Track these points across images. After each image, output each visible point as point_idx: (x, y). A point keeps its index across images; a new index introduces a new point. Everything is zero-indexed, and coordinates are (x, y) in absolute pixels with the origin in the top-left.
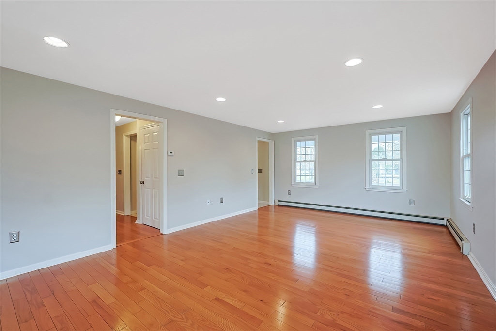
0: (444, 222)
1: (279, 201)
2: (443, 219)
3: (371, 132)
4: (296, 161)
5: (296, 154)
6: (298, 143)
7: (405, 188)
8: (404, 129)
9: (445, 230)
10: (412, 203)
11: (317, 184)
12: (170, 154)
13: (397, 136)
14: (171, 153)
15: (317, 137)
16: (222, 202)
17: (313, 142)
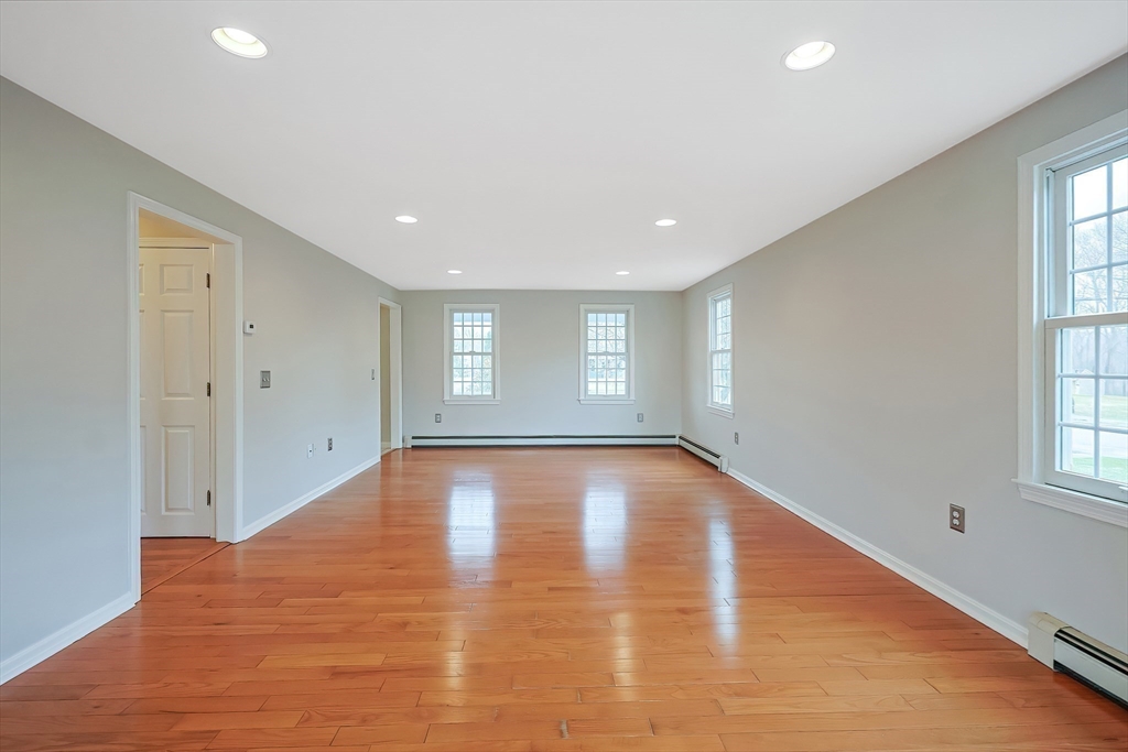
0: (676, 441)
1: (413, 438)
2: (674, 437)
3: (587, 306)
4: (452, 353)
5: (452, 339)
6: (457, 316)
7: (632, 397)
8: (632, 307)
9: (677, 451)
10: (640, 418)
11: (498, 397)
12: (248, 330)
13: (622, 317)
14: (252, 326)
15: (497, 307)
16: (330, 449)
17: (488, 316)
